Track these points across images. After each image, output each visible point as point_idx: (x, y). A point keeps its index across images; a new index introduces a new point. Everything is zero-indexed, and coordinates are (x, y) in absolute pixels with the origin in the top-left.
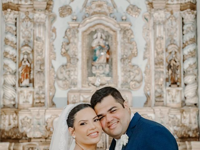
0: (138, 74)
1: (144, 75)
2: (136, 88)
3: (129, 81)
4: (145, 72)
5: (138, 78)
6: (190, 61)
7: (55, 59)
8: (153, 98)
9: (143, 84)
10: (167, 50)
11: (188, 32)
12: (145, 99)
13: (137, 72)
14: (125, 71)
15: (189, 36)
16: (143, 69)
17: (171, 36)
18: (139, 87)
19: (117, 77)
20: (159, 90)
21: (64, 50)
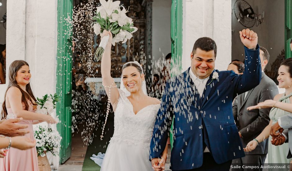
0: (124, 50)
1: (126, 50)
2: (123, 55)
3: (120, 52)
4: (127, 49)
5: (124, 52)
6: (142, 46)
7: (94, 44)
8: (129, 59)
9: (126, 54)
10: (134, 42)
11: (142, 36)
12: (126, 59)
13: (123, 49)
14: (119, 49)
15: (142, 37)
16: (126, 48)
17: (136, 36)
18: (124, 55)
19: (116, 51)
20: (131, 56)
21: (97, 41)
